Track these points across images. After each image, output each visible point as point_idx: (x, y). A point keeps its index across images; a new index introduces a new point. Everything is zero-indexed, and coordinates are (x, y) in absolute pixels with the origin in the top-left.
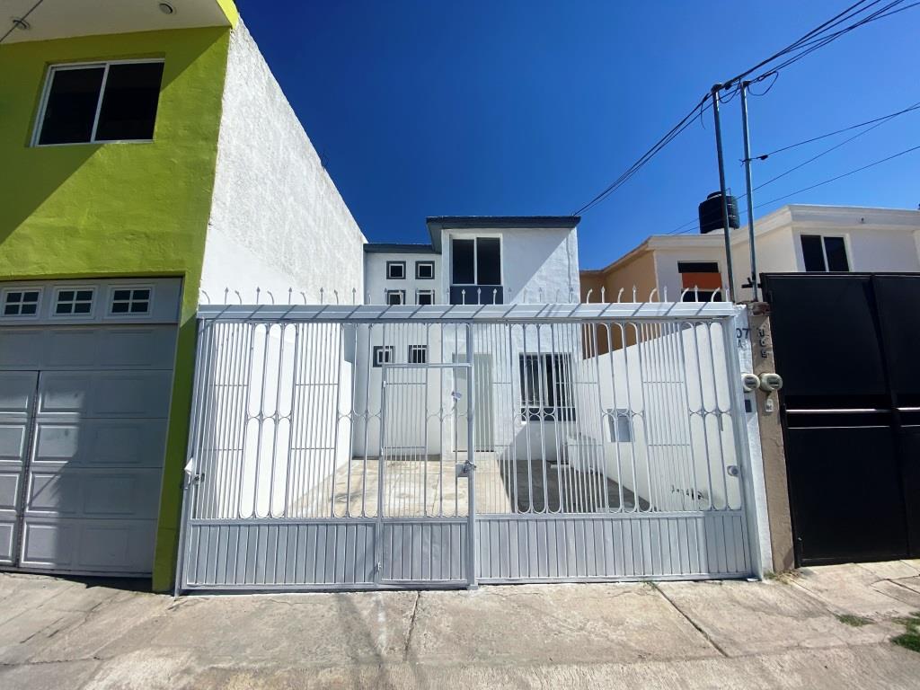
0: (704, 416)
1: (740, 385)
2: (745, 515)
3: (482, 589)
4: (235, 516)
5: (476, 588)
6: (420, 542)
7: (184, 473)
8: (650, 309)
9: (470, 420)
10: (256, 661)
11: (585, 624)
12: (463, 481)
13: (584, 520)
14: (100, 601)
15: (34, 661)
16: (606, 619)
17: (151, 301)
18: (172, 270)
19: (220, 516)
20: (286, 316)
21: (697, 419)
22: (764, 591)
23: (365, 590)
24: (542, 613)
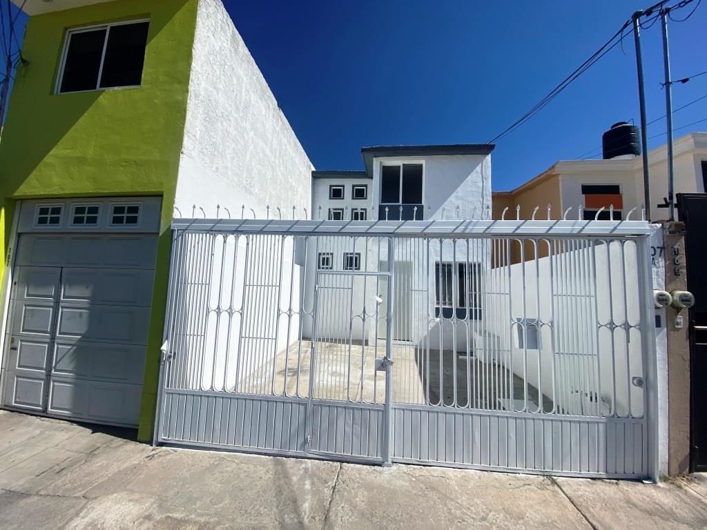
0: (612, 329)
1: (651, 303)
2: (646, 423)
3: (394, 467)
4: (198, 388)
5: (390, 466)
6: (343, 423)
7: (161, 351)
8: (565, 226)
9: (389, 322)
10: (202, 515)
11: (487, 514)
12: (382, 374)
13: (489, 416)
14: (99, 445)
15: (42, 493)
16: (507, 512)
17: (140, 215)
18: (153, 190)
19: (191, 387)
20: (239, 228)
21: (605, 332)
22: (659, 495)
23: (297, 457)
24: (447, 497)
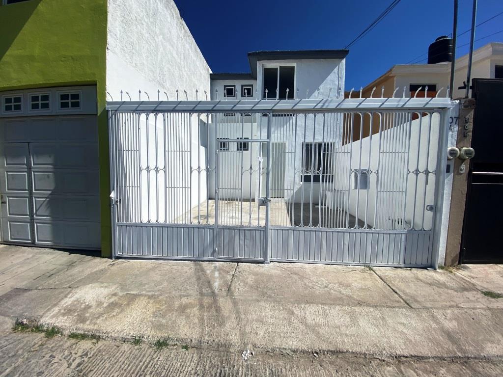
0: (417, 174)
1: (445, 155)
3: (271, 264)
4: (139, 222)
5: (268, 263)
6: (238, 240)
7: (110, 198)
8: (393, 102)
9: (268, 174)
12: (263, 208)
13: (332, 232)
16: (340, 283)
17: (81, 100)
18: (89, 80)
20: (157, 108)
21: (412, 176)
22: (437, 275)
23: (209, 261)
24: (304, 277)
